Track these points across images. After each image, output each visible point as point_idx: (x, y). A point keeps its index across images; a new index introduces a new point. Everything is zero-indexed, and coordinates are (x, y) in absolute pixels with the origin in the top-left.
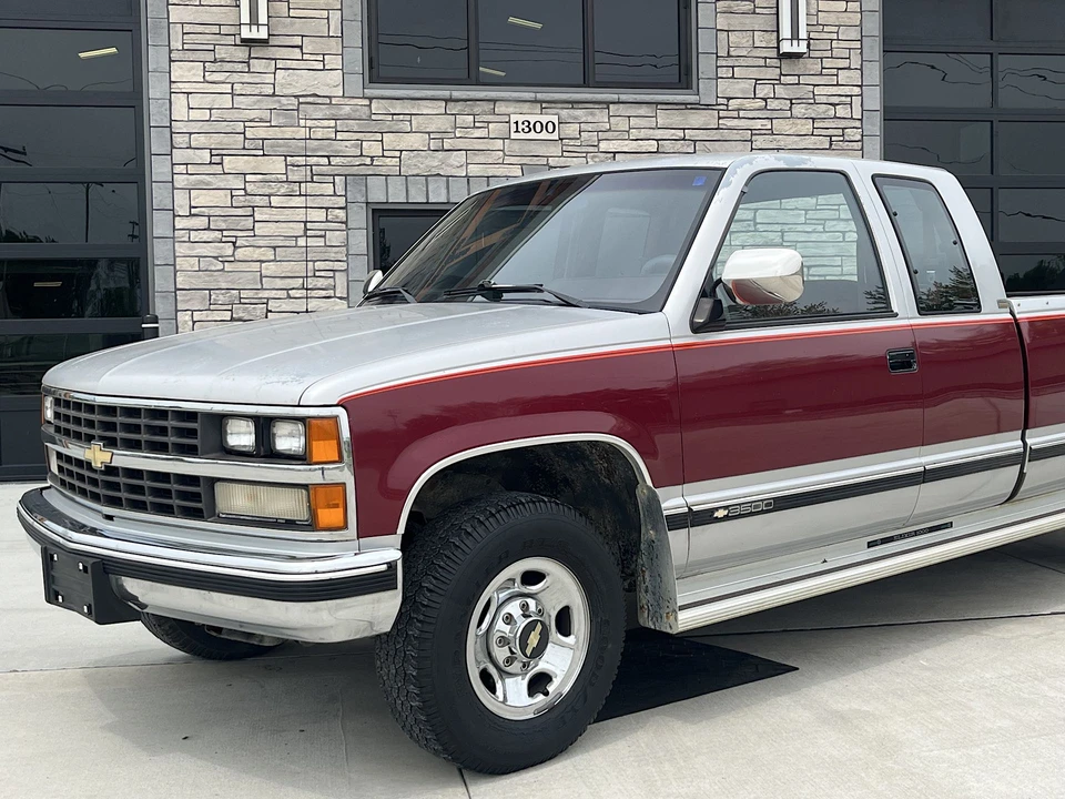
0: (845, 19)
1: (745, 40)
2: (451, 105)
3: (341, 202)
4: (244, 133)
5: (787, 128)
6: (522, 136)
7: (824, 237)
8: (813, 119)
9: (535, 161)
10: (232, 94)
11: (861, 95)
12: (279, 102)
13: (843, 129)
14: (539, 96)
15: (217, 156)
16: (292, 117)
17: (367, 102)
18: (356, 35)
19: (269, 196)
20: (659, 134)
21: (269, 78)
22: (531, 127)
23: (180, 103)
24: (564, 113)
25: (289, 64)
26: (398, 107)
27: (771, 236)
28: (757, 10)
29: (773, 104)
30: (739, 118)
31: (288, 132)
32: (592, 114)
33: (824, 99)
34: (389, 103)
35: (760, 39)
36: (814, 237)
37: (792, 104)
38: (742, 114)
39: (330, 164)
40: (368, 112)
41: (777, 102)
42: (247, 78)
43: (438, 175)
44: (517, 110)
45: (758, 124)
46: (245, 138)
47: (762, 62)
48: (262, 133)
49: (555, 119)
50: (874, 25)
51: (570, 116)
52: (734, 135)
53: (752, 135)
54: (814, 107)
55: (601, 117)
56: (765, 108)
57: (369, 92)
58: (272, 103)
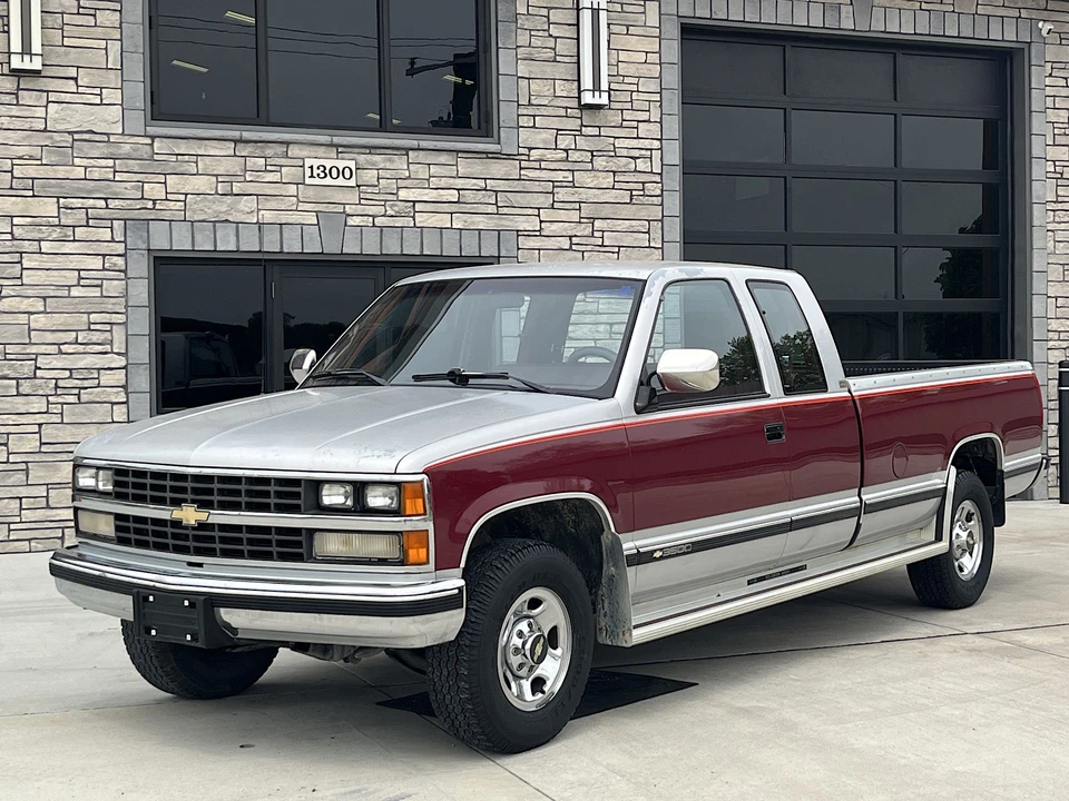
0: (644, 70)
1: (546, 88)
2: (240, 146)
3: (120, 248)
4: (11, 172)
5: (589, 180)
6: (317, 181)
8: (614, 172)
9: (332, 208)
11: (661, 149)
12: (52, 138)
13: (643, 183)
14: (336, 140)
16: (65, 154)
17: (148, 141)
18: (137, 68)
19: (39, 241)
20: (460, 183)
21: (40, 112)
22: (326, 173)
24: (362, 158)
25: (63, 97)
26: (183, 147)
28: (558, 58)
29: (574, 156)
30: (540, 169)
31: (61, 172)
32: (390, 160)
33: (625, 153)
34: (172, 142)
35: (561, 88)
37: (593, 156)
38: (543, 165)
39: (107, 207)
40: (150, 152)
41: (578, 154)
42: (15, 111)
43: (227, 221)
44: (313, 154)
45: (559, 176)
46: (13, 177)
47: (562, 112)
48: (32, 172)
49: (352, 165)
50: (673, 78)
51: (368, 162)
52: (535, 187)
53: (554, 187)
54: (615, 160)
55: (400, 163)
56: (567, 160)
57: (152, 130)
58: (43, 139)
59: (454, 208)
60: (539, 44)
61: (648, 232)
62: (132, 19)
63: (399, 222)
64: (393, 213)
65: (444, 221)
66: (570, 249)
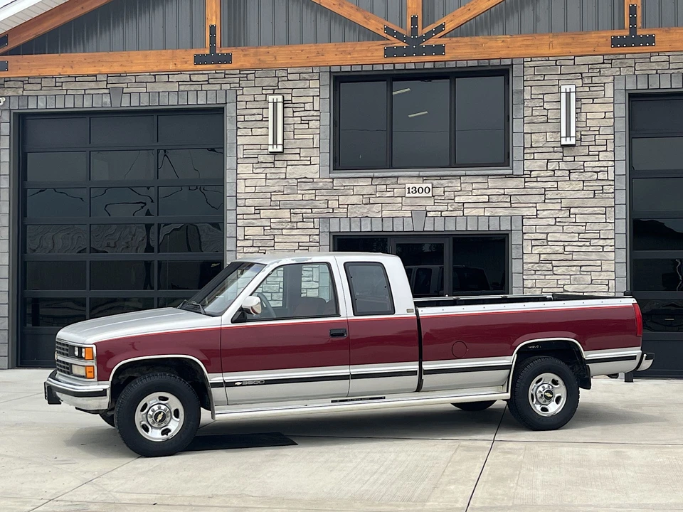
0: (604, 122)
1: (541, 138)
2: (374, 180)
3: (317, 232)
4: (271, 198)
5: (567, 186)
6: (411, 195)
7: (591, 249)
8: (583, 181)
9: (419, 208)
10: (266, 179)
11: (614, 166)
12: (288, 182)
13: (602, 186)
14: (421, 174)
15: (258, 210)
16: (294, 189)
17: (331, 180)
18: (326, 147)
19: (282, 229)
20: (489, 192)
21: (283, 170)
22: (416, 190)
23: (241, 184)
24: (435, 182)
25: (293, 163)
26: (347, 182)
27: (557, 248)
28: (549, 121)
29: (558, 173)
30: (537, 181)
31: (292, 197)
32: (451, 182)
33: (590, 169)
34: (343, 179)
35: (550, 137)
36: (584, 249)
37: (570, 173)
38: (539, 179)
39: (312, 213)
40: (332, 186)
41: (560, 172)
42: (273, 170)
43: (366, 217)
44: (410, 182)
45: (549, 185)
46: (271, 201)
47: (551, 150)
48: (279, 198)
49: (430, 186)
50: (622, 125)
51: (439, 184)
52: (534, 191)
53: (545, 191)
54: (584, 174)
55: (456, 184)
56: (554, 176)
57: (332, 175)
58: (284, 183)
59: (485, 205)
60: (537, 114)
61: (605, 214)
62: (324, 124)
63: (454, 214)
64: (452, 209)
65: (480, 212)
66: (555, 225)
